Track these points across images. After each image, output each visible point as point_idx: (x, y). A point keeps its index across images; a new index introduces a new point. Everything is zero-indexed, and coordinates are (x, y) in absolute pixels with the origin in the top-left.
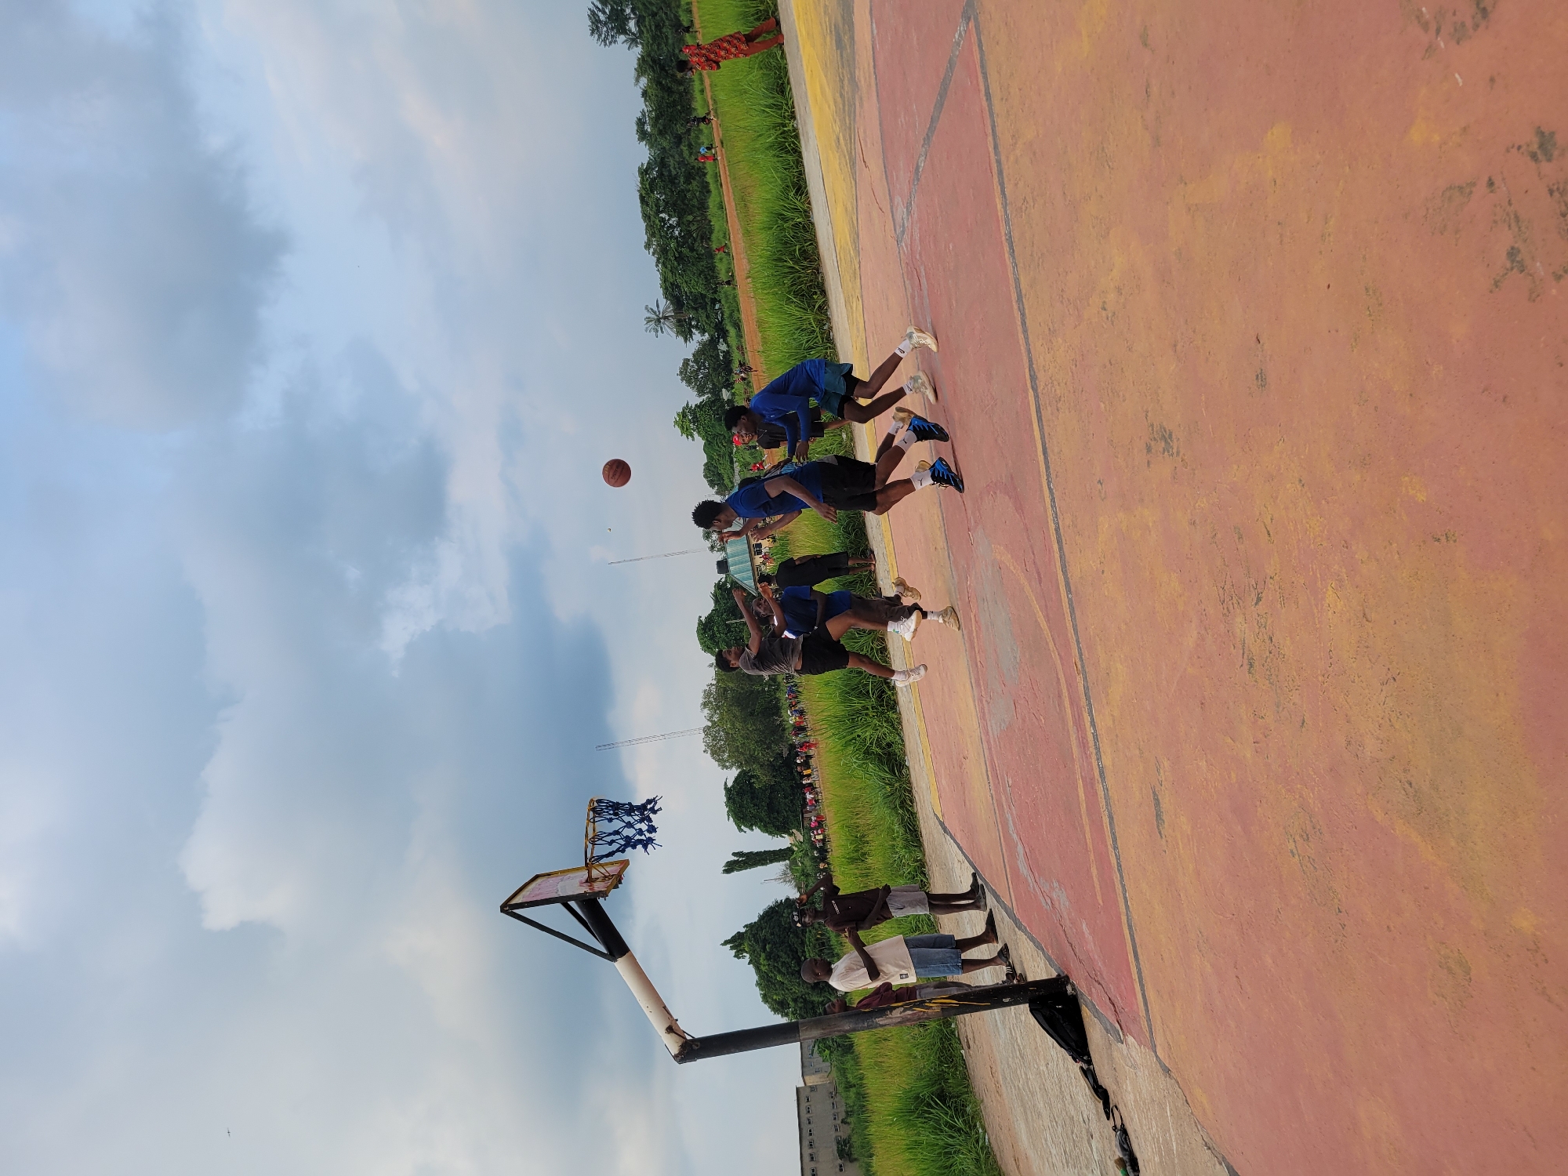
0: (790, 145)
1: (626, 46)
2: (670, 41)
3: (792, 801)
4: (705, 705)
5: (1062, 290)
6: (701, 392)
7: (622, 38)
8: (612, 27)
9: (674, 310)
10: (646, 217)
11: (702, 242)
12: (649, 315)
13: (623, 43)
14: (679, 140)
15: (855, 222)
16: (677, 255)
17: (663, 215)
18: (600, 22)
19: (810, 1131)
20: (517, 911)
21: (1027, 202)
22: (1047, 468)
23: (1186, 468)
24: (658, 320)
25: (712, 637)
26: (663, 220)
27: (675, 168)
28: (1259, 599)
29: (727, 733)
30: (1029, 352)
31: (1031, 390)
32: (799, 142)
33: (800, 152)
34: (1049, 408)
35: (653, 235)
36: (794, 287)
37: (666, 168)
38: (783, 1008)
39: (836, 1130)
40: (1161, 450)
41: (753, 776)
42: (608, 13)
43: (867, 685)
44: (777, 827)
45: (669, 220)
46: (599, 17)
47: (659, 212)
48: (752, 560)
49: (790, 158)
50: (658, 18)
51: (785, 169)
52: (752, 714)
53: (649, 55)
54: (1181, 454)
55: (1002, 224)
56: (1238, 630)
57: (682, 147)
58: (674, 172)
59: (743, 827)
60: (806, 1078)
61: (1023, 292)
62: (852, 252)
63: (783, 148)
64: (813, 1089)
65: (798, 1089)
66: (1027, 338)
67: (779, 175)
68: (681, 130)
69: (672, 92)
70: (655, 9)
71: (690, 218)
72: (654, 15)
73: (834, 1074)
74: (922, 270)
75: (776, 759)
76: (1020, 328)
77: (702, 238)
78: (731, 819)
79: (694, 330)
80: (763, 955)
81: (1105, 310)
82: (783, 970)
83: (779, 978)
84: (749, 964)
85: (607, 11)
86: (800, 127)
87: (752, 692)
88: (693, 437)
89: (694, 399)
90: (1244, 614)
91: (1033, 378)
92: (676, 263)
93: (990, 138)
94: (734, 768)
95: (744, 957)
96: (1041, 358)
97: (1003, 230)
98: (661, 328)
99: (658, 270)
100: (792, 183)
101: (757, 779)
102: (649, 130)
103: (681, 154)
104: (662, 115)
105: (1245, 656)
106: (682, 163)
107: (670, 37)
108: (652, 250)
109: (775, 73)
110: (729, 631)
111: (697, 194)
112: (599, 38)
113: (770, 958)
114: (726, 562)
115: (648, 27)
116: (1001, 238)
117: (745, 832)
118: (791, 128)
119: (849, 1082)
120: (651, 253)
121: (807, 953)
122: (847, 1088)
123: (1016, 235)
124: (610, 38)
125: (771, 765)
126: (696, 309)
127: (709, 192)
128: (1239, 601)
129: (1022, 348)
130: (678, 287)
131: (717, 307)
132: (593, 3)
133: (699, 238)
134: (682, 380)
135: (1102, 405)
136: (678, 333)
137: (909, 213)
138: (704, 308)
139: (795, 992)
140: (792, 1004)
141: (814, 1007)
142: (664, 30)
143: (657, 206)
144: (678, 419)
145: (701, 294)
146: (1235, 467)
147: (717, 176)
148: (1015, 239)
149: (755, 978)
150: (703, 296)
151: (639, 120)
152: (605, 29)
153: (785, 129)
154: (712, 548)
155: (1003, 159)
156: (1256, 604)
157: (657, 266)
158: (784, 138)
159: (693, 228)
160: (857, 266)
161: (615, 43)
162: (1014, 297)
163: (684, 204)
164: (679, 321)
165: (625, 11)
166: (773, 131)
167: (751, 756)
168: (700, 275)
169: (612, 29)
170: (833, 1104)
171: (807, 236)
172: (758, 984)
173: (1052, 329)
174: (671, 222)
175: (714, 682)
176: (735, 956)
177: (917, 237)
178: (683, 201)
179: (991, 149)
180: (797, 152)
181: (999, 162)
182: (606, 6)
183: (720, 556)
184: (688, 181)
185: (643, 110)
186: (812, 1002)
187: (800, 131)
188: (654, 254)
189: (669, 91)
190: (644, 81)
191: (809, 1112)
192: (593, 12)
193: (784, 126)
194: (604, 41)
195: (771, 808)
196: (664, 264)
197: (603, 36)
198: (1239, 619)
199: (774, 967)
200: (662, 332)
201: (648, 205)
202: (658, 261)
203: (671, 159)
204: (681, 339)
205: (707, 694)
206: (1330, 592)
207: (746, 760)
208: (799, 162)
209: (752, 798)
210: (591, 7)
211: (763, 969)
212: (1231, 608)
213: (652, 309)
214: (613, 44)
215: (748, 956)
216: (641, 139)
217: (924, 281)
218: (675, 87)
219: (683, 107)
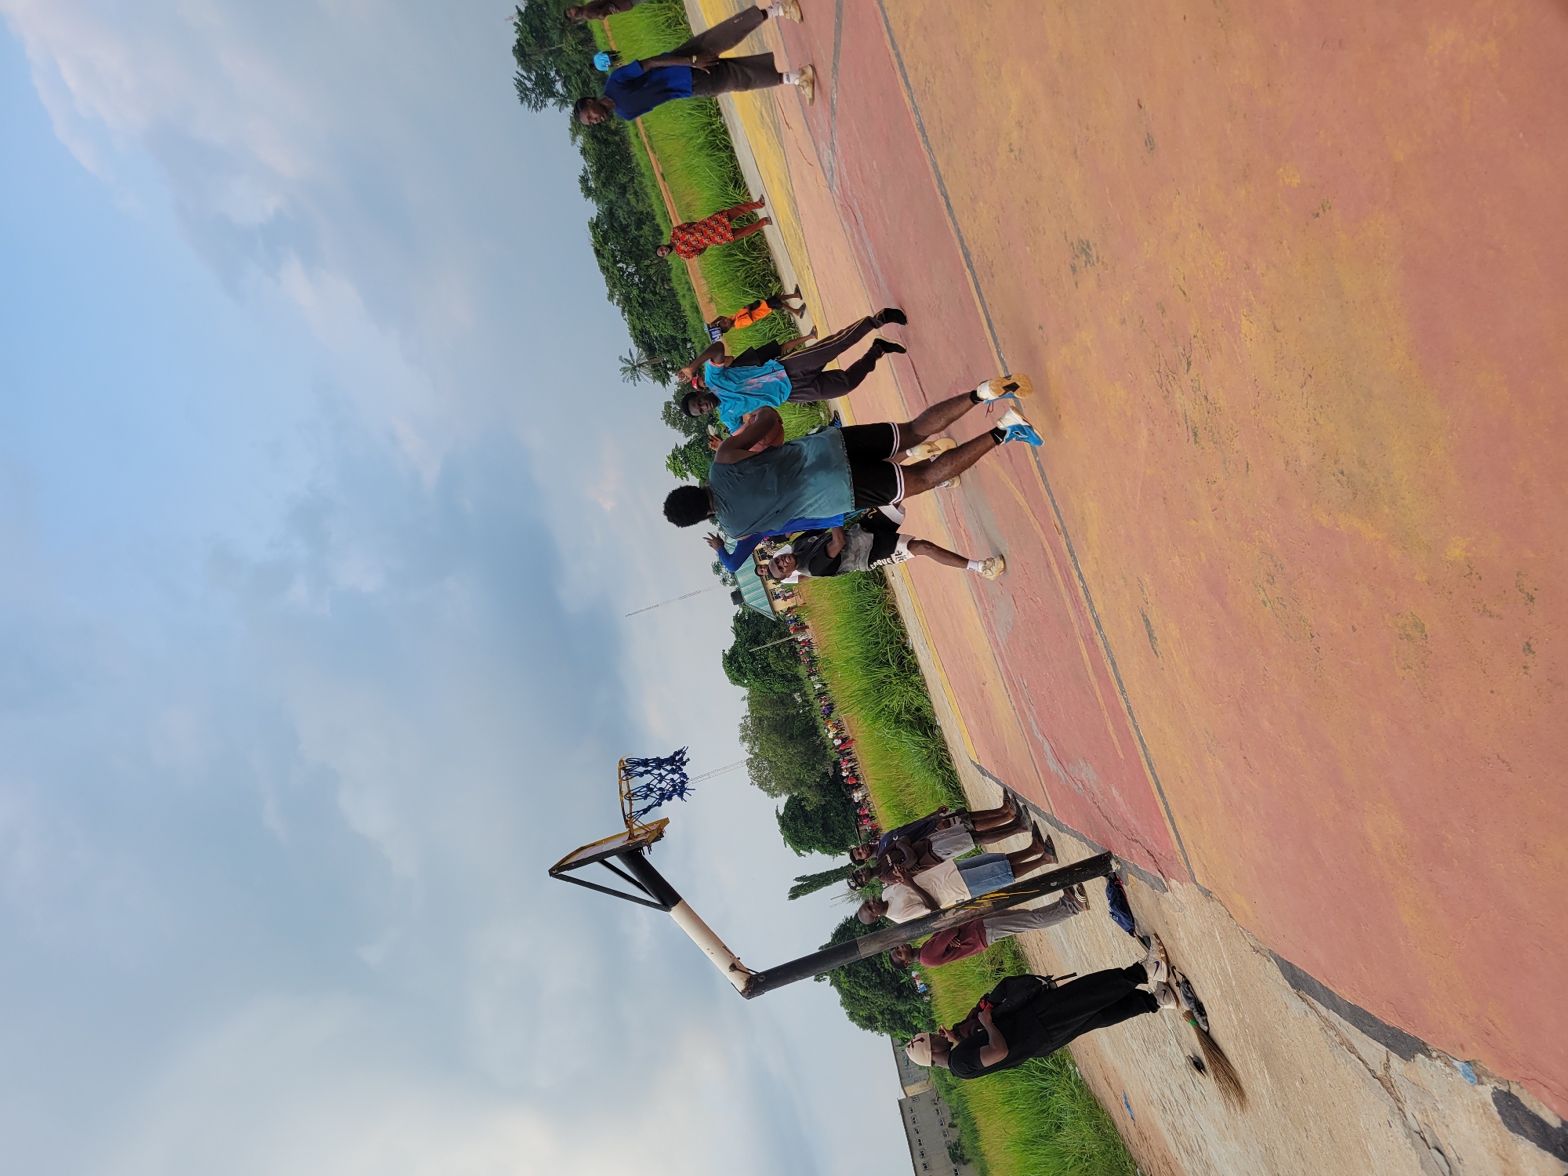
1: (557, 108)
3: (845, 818)
4: (743, 739)
5: (974, 153)
6: (687, 432)
7: (551, 101)
8: (540, 92)
9: (647, 357)
10: (604, 269)
11: (663, 285)
12: (624, 365)
13: (553, 105)
14: (623, 189)
15: (791, 191)
16: (640, 301)
17: (620, 265)
18: (528, 89)
19: (919, 1141)
20: (565, 873)
21: (929, 82)
22: (995, 339)
23: (1107, 270)
24: (634, 368)
25: (739, 669)
26: (621, 269)
27: (625, 219)
28: (1189, 364)
29: (770, 762)
30: (958, 231)
31: (967, 270)
32: (729, 137)
33: (732, 148)
34: (985, 279)
35: (614, 286)
36: (749, 279)
37: (616, 220)
38: (871, 1023)
39: (945, 1136)
40: (1083, 263)
41: (803, 799)
42: (535, 79)
43: (885, 654)
44: (834, 846)
45: (627, 268)
46: (525, 84)
47: (615, 262)
48: (765, 585)
49: (723, 155)
50: (583, 74)
51: (720, 166)
52: (791, 737)
54: (1100, 259)
55: (913, 115)
56: (1179, 406)
57: (628, 196)
58: (624, 222)
59: (801, 851)
60: (906, 1089)
61: (942, 173)
62: (794, 225)
63: (714, 146)
64: (914, 1098)
65: (900, 1102)
66: (953, 219)
67: (714, 173)
68: (624, 180)
69: (609, 143)
70: (579, 67)
71: (647, 262)
72: (579, 72)
73: (933, 1078)
74: (856, 204)
75: (822, 779)
76: (946, 212)
77: (663, 280)
78: (788, 845)
79: (670, 373)
80: (843, 974)
82: (865, 984)
83: (862, 993)
84: (831, 985)
85: (533, 78)
86: (727, 122)
87: (787, 717)
88: (687, 477)
89: (682, 440)
90: (1180, 387)
91: (967, 256)
92: (641, 310)
93: (887, 36)
94: (783, 795)
95: (824, 979)
96: (970, 232)
97: (914, 121)
98: (638, 376)
99: (625, 319)
100: (729, 178)
101: (807, 801)
102: (593, 186)
103: (628, 204)
104: (603, 168)
105: (1190, 429)
106: (631, 213)
107: (597, 90)
108: (615, 301)
110: (755, 659)
111: (651, 238)
112: (529, 105)
113: (850, 975)
114: (740, 592)
115: (576, 85)
116: (914, 131)
117: (804, 856)
118: (719, 125)
119: (948, 1085)
120: (615, 304)
121: (886, 964)
122: (948, 1091)
123: (926, 121)
124: (540, 103)
125: (818, 785)
126: (669, 351)
127: (661, 233)
128: (1174, 375)
129: (952, 232)
130: (647, 333)
131: (689, 345)
132: (517, 72)
133: (659, 280)
134: (667, 424)
135: (1028, 249)
136: (654, 378)
137: (833, 151)
138: (677, 349)
139: (880, 1005)
140: (880, 1017)
141: (901, 1016)
142: (591, 86)
143: (614, 257)
144: (669, 462)
145: (672, 336)
146: (1146, 244)
148: (926, 125)
149: (839, 997)
150: (674, 338)
151: (582, 177)
152: (534, 95)
153: (713, 127)
154: (724, 580)
155: (901, 49)
156: (1188, 371)
157: (623, 315)
158: (714, 136)
159: (652, 272)
160: (801, 234)
161: (545, 107)
162: (935, 182)
163: (641, 250)
164: (654, 366)
165: (549, 74)
166: (701, 132)
167: (798, 780)
168: (666, 317)
169: (540, 94)
170: (937, 1110)
172: (842, 1004)
174: (629, 270)
175: (749, 714)
176: (815, 980)
177: (845, 173)
178: (638, 249)
179: (889, 47)
180: (729, 148)
181: (898, 55)
182: (531, 73)
183: (733, 589)
184: (639, 228)
185: (585, 168)
186: (899, 1012)
187: (728, 126)
188: (618, 304)
189: (606, 143)
190: (580, 139)
191: (915, 1122)
192: (520, 83)
193: (711, 124)
194: (535, 107)
195: (826, 828)
196: (630, 312)
197: (533, 102)
198: (1178, 394)
199: (855, 982)
200: (640, 380)
201: (604, 258)
202: (623, 311)
203: (620, 211)
204: (659, 384)
205: (744, 728)
206: (1244, 322)
207: (793, 785)
208: (732, 157)
209: (806, 822)
210: (517, 76)
211: (845, 986)
212: (1169, 388)
213: (626, 359)
214: (543, 108)
215: (828, 977)
216: (587, 196)
217: (859, 214)
218: (610, 138)
219: (621, 155)
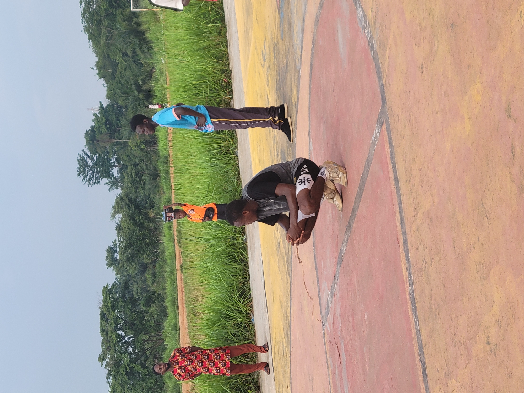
0: (238, 256)
1: (108, 187)
2: (147, 187)
5: (455, 334)
7: (105, 180)
8: (97, 171)
10: (104, 331)
11: (154, 361)
13: (105, 184)
14: (144, 268)
15: (289, 315)
16: (128, 370)
17: (120, 332)
18: (88, 166)
26: (119, 336)
27: (137, 293)
32: (248, 253)
33: (247, 263)
35: (108, 348)
36: (230, 381)
37: (129, 292)
42: (95, 160)
45: (125, 337)
46: (87, 162)
47: (117, 329)
49: (237, 266)
50: (139, 168)
51: (232, 275)
53: (127, 195)
55: (407, 286)
57: (146, 275)
58: (136, 296)
61: (424, 343)
62: (285, 344)
63: (231, 257)
67: (225, 279)
68: (148, 261)
69: (144, 228)
70: (137, 161)
71: (145, 337)
72: (136, 165)
74: (342, 344)
76: (421, 378)
77: (155, 357)
81: (489, 344)
92: (126, 378)
93: (398, 214)
97: (408, 291)
99: (108, 382)
100: (238, 287)
102: (118, 258)
103: (145, 281)
104: (131, 246)
107: (147, 183)
108: (105, 363)
109: (231, 196)
111: (155, 317)
112: (84, 179)
115: (130, 174)
116: (406, 298)
118: (240, 241)
123: (417, 294)
124: (94, 179)
127: (166, 315)
132: (83, 151)
133: (152, 356)
137: (333, 294)
142: (143, 177)
143: (117, 323)
147: (175, 300)
148: (417, 297)
151: (111, 249)
152: (91, 172)
153: (235, 241)
157: (108, 378)
158: (233, 249)
159: (147, 346)
162: (416, 349)
163: (143, 325)
165: (111, 160)
169: (97, 173)
171: (247, 334)
173: (447, 372)
174: (127, 339)
177: (338, 315)
178: (140, 322)
180: (244, 262)
182: (95, 154)
184: (147, 304)
185: (115, 241)
187: (248, 244)
188: (106, 367)
189: (141, 226)
190: (119, 216)
192: (82, 158)
194: (89, 181)
196: (115, 377)
197: (88, 177)
201: (107, 321)
202: (109, 374)
208: (245, 270)
210: (81, 154)
214: (96, 184)
216: (109, 265)
218: (146, 223)
219: (151, 240)
